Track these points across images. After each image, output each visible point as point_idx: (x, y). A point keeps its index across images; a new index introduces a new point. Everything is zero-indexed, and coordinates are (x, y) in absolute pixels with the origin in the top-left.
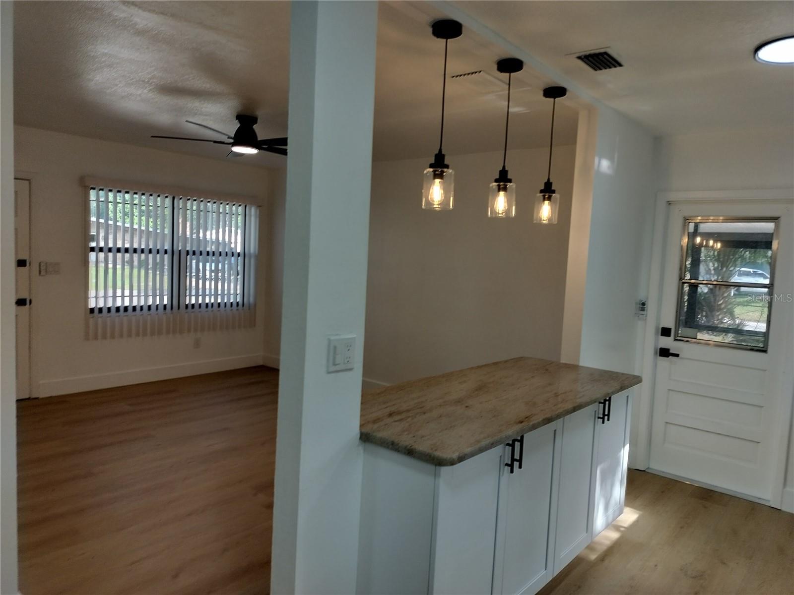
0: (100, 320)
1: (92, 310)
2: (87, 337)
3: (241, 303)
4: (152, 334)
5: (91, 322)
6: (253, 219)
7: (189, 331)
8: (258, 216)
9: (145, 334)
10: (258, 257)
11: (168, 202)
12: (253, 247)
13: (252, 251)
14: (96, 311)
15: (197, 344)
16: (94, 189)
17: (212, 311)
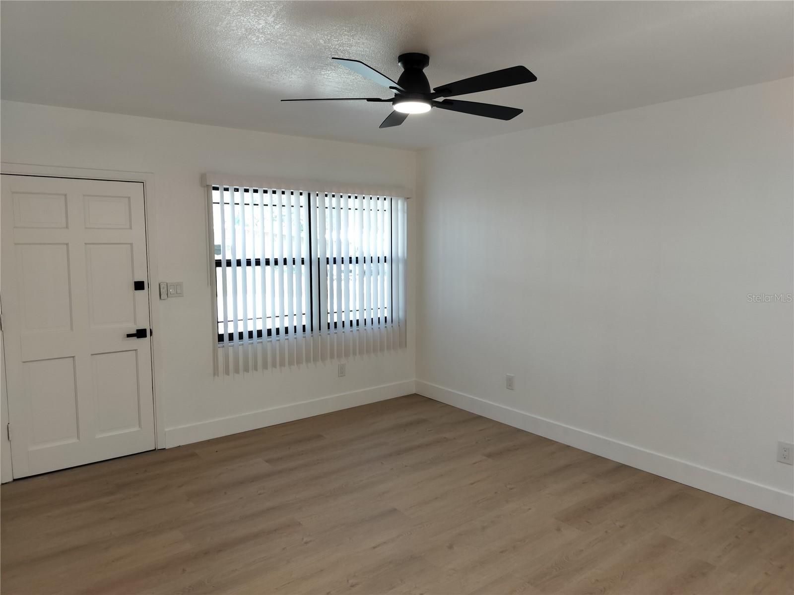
0: (231, 349)
1: (221, 338)
2: (215, 373)
3: (389, 319)
4: (291, 363)
5: (220, 352)
6: (400, 214)
7: (332, 357)
8: (406, 211)
9: (282, 364)
10: (406, 262)
11: (303, 200)
12: (401, 249)
13: (400, 254)
14: (226, 338)
15: (342, 372)
16: (216, 189)
17: (358, 330)
